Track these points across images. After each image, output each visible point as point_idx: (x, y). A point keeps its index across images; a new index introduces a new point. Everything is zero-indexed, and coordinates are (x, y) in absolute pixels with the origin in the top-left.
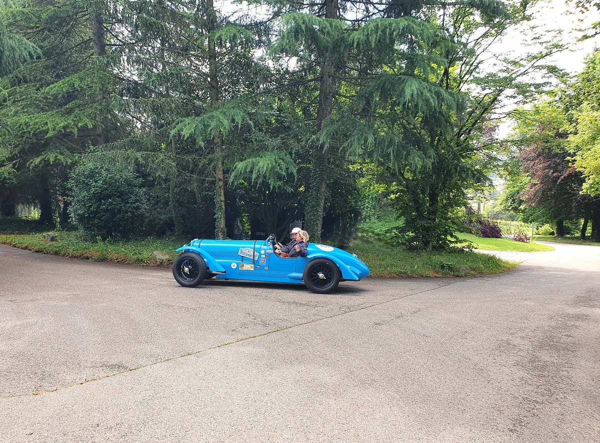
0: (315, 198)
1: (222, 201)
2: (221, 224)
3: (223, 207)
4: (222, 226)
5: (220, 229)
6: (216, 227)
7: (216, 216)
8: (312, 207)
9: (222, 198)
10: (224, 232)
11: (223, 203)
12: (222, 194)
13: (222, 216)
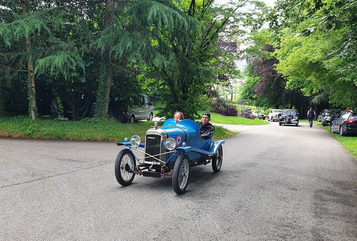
0: (103, 87)
1: (33, 87)
2: (33, 104)
3: (34, 91)
4: (33, 106)
5: (32, 108)
6: (29, 106)
7: (29, 98)
8: (101, 93)
9: (33, 85)
10: (35, 110)
11: (34, 89)
12: (33, 82)
13: (34, 98)
